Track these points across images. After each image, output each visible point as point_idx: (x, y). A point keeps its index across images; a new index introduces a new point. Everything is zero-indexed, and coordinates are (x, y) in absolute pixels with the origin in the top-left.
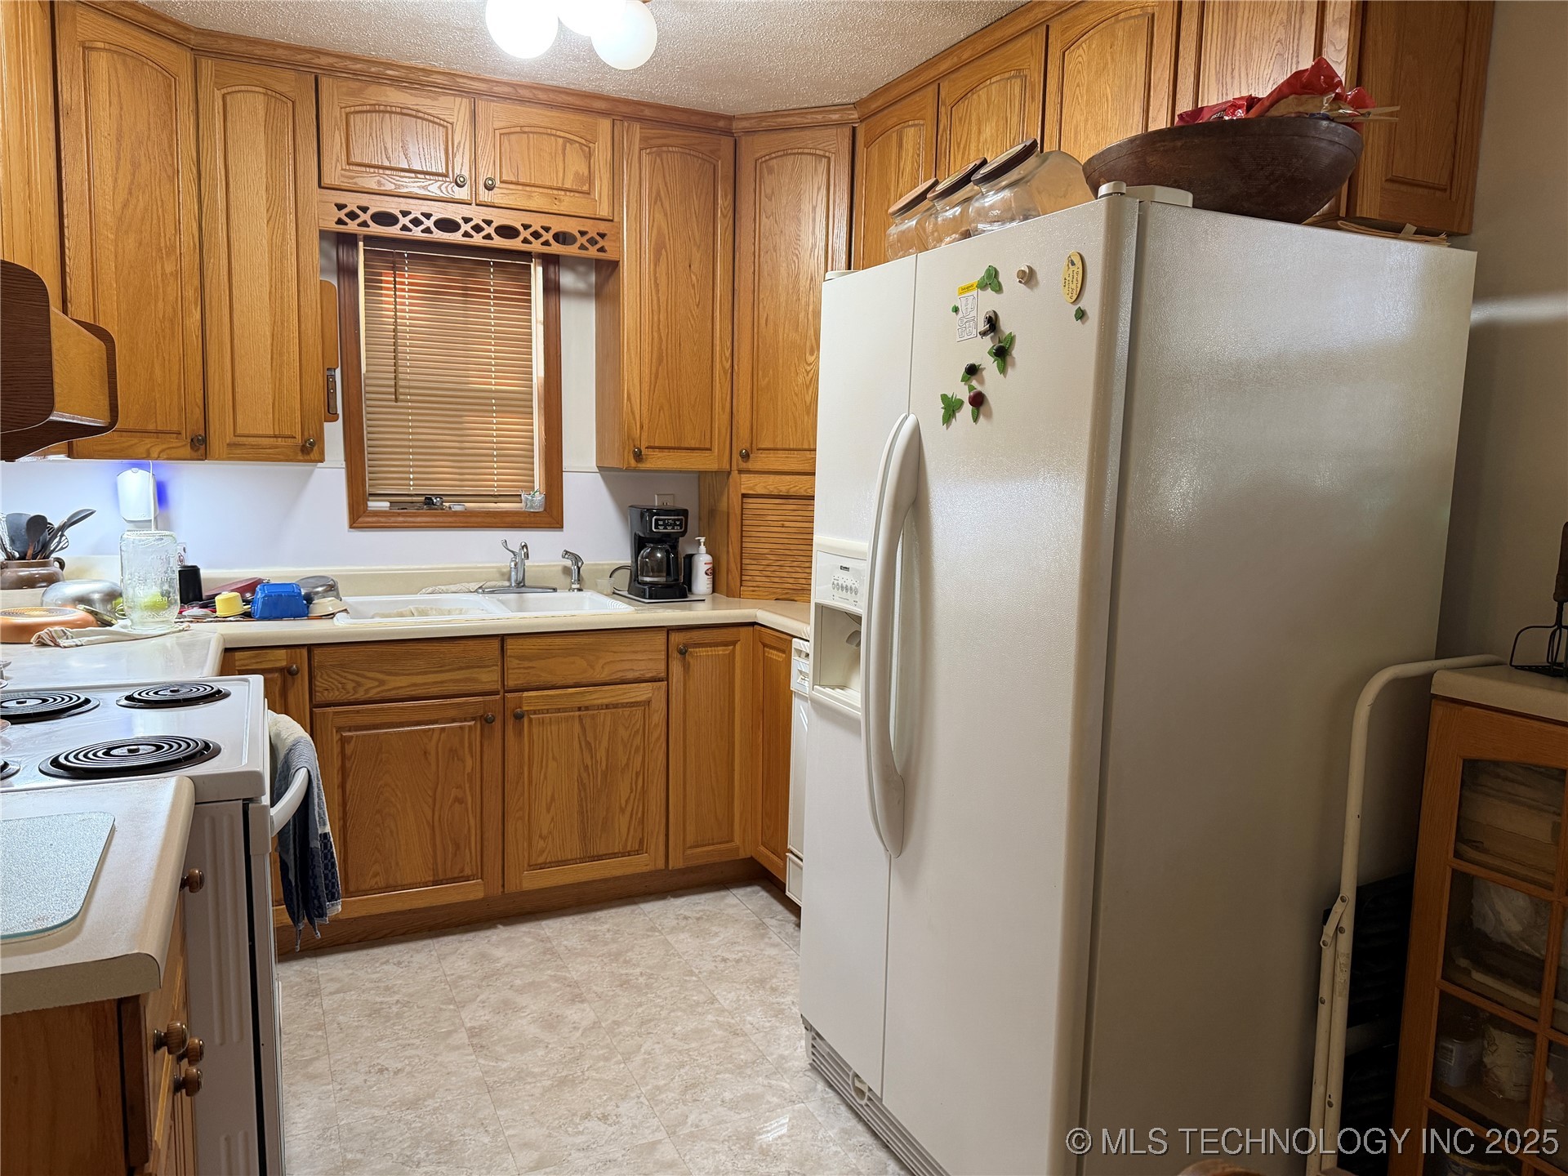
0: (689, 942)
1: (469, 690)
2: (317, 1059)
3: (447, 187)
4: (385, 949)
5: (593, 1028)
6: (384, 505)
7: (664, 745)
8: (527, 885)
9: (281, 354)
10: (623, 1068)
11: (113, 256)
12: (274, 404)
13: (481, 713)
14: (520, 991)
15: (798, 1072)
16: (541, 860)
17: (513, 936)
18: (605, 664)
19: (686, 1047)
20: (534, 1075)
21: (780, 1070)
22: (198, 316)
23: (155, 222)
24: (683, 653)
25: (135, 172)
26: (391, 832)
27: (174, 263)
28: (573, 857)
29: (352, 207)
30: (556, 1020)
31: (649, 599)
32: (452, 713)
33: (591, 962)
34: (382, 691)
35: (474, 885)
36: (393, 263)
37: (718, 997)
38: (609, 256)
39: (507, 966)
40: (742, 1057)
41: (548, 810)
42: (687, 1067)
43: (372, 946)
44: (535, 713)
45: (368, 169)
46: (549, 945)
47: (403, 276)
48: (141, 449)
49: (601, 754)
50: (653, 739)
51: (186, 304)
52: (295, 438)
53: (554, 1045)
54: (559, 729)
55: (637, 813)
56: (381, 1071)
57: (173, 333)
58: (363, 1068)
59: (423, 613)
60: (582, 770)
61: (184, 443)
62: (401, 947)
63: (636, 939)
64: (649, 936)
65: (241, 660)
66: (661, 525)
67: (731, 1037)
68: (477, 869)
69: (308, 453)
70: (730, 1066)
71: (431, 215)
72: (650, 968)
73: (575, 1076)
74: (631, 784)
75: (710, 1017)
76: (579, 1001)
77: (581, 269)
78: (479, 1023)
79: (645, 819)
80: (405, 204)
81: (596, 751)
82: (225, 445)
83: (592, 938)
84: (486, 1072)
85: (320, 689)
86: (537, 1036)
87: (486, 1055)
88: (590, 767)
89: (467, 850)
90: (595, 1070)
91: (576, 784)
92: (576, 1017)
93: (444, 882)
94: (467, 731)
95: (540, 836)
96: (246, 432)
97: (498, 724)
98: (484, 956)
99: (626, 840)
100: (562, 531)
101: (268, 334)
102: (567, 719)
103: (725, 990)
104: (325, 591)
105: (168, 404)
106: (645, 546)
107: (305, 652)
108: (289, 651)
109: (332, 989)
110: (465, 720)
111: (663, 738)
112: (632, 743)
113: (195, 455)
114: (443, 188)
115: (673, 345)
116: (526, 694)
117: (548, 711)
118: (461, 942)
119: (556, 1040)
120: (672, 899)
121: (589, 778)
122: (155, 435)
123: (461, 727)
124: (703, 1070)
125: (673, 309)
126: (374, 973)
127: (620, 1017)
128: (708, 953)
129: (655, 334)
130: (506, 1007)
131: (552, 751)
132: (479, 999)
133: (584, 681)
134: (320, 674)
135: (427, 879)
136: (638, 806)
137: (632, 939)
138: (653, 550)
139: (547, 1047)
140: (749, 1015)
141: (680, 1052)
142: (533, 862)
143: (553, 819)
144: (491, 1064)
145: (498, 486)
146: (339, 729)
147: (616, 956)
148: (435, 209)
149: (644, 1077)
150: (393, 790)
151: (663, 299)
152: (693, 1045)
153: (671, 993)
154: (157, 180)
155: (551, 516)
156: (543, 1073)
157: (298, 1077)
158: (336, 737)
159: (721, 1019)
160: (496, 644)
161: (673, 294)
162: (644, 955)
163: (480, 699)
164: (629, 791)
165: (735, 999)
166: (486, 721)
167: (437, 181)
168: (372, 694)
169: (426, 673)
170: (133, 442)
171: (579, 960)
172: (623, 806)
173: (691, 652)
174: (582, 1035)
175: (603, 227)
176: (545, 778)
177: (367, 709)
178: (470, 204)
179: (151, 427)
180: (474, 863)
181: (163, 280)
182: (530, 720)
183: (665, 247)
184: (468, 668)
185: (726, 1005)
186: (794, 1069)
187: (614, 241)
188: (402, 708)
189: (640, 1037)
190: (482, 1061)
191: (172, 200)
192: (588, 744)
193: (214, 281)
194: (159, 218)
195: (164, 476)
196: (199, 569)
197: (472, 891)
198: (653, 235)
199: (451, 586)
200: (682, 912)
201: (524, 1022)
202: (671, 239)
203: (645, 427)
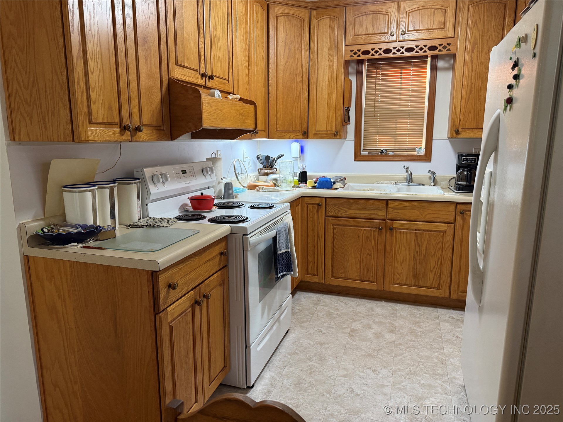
0: (448, 327)
1: (374, 218)
2: (306, 322)
3: (387, 37)
4: (344, 298)
5: (391, 342)
6: (366, 153)
7: (451, 250)
8: (392, 290)
9: (330, 104)
10: (392, 359)
11: (282, 79)
12: (327, 120)
13: (378, 226)
14: (375, 323)
15: (457, 385)
16: (398, 282)
17: (385, 305)
18: (427, 214)
19: (420, 360)
20: (361, 350)
21: (450, 381)
22: (307, 94)
23: (295, 66)
24: (462, 213)
25: (289, 51)
26: (347, 261)
27: (300, 78)
28: (410, 284)
29: (355, 50)
30: (381, 335)
31: (458, 191)
32: (368, 225)
33: (406, 322)
34: (346, 214)
35: (374, 284)
36: (376, 67)
37: (445, 349)
38: (452, 52)
39: (377, 314)
40: (438, 371)
41: (401, 264)
42: (415, 367)
43: (341, 296)
44: (398, 229)
45: (361, 36)
46: (395, 312)
47: (379, 72)
48: (288, 136)
49: (423, 248)
50: (446, 246)
51: (303, 91)
52: (333, 131)
53: (374, 343)
54: (407, 236)
55: (437, 274)
56: (319, 332)
57: (299, 100)
58: (316, 329)
59: (371, 190)
60: (415, 253)
61: (301, 134)
62: (349, 298)
63: (428, 320)
64: (433, 320)
65: (306, 200)
66: (465, 161)
67: (439, 363)
68: (375, 279)
69: (336, 136)
70: (431, 372)
71: (382, 48)
72: (426, 331)
73: (374, 355)
74: (436, 262)
75: (436, 354)
76: (392, 333)
77: (447, 59)
78: (356, 328)
79: (441, 277)
80: (373, 46)
81: (421, 247)
82: (313, 134)
83: (412, 315)
84: (348, 343)
85: (328, 211)
86: (371, 338)
87: (351, 338)
88: (418, 252)
89: (371, 272)
90: (382, 356)
91: (413, 257)
92: (388, 337)
93: (364, 281)
94: (373, 231)
95: (398, 273)
96: (319, 130)
97: (384, 231)
98: (372, 309)
99: (432, 283)
100: (431, 162)
101: (327, 97)
102: (410, 233)
103: (449, 347)
104: (340, 181)
105: (296, 122)
106: (460, 169)
107: (324, 199)
108: (320, 198)
109: (322, 305)
110: (373, 228)
111: (451, 247)
112: (437, 246)
113: (304, 137)
114: (386, 38)
115: (478, 85)
116: (395, 222)
117: (403, 229)
118: (368, 302)
119: (376, 342)
120: (452, 310)
121: (418, 256)
122: (292, 132)
123: (371, 230)
124: (420, 370)
125: (479, 69)
126: (337, 304)
127: (402, 343)
128: (453, 333)
129: (470, 82)
130: (368, 326)
131: (404, 244)
132: (361, 321)
133: (418, 220)
134: (328, 207)
135: (358, 279)
136: (438, 271)
137: (426, 319)
138: (464, 171)
139: (372, 343)
140: (453, 359)
141: (416, 361)
142: (395, 282)
143: (403, 268)
144: (351, 341)
145: (408, 146)
146: (333, 225)
147: (416, 323)
148: (383, 46)
149: (397, 364)
150: (348, 247)
151: (474, 66)
152: (422, 361)
153: (427, 341)
154: (296, 52)
155: (427, 157)
156: (365, 350)
157: (298, 325)
158: (332, 227)
159: (440, 356)
160: (385, 202)
161: (480, 63)
162: (427, 326)
163: (378, 221)
164: (434, 264)
165: (451, 351)
166: (380, 229)
167: (384, 36)
168: (343, 215)
169: (360, 210)
170: (285, 134)
171: (402, 320)
172: (432, 269)
173: (466, 214)
174: (386, 343)
175: (449, 41)
176: (401, 253)
177: (341, 220)
178: (396, 42)
179: (291, 129)
180: (374, 277)
181: (296, 84)
182: (396, 231)
183: (477, 44)
184: (374, 210)
185: (446, 352)
186: (456, 384)
187: (454, 46)
188: (352, 221)
189: (405, 351)
190: (349, 340)
191: (301, 58)
192: (418, 243)
193: (312, 82)
194: (296, 65)
195: (303, 145)
196: (307, 172)
197: (372, 286)
198: (472, 40)
199: (386, 182)
200: (453, 316)
201: (370, 333)
202: (481, 40)
203: (462, 120)
